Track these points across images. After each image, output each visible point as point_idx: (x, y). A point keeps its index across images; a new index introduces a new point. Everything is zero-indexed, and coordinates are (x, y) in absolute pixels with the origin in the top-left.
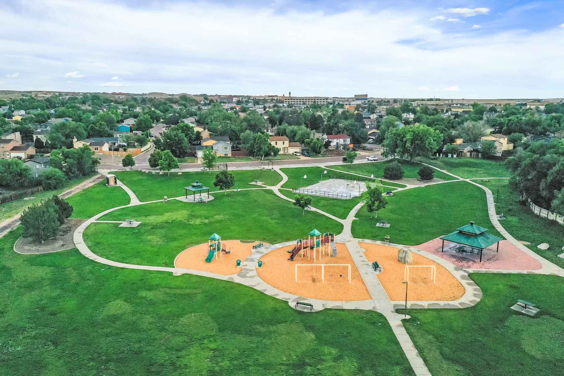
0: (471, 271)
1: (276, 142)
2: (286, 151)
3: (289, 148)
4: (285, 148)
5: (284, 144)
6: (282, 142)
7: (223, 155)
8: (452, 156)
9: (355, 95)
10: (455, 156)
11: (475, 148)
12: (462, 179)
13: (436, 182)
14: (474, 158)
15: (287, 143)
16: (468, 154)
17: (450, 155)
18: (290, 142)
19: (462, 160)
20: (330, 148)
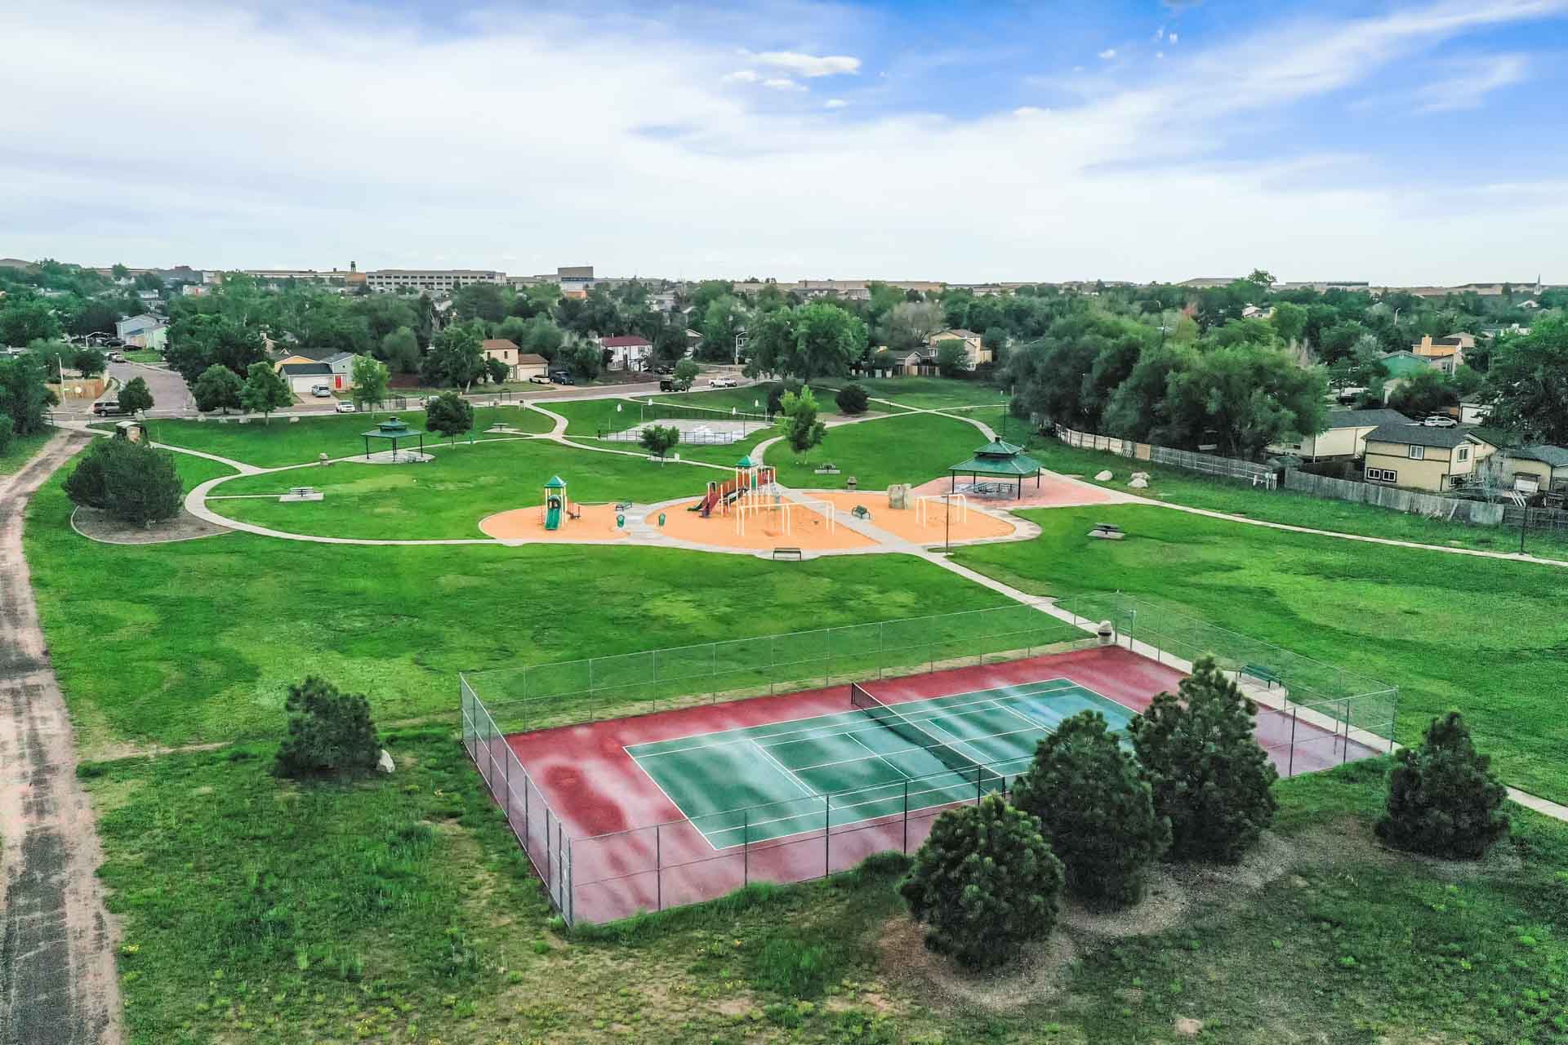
0: (1011, 508)
1: (489, 353)
2: (511, 375)
3: (518, 368)
5: (506, 356)
6: (502, 353)
8: (884, 375)
9: (560, 270)
10: (889, 374)
11: (925, 357)
12: (920, 411)
13: (872, 416)
14: (925, 376)
15: (513, 355)
16: (915, 370)
17: (878, 373)
18: (520, 352)
19: (906, 381)
20: (610, 368)
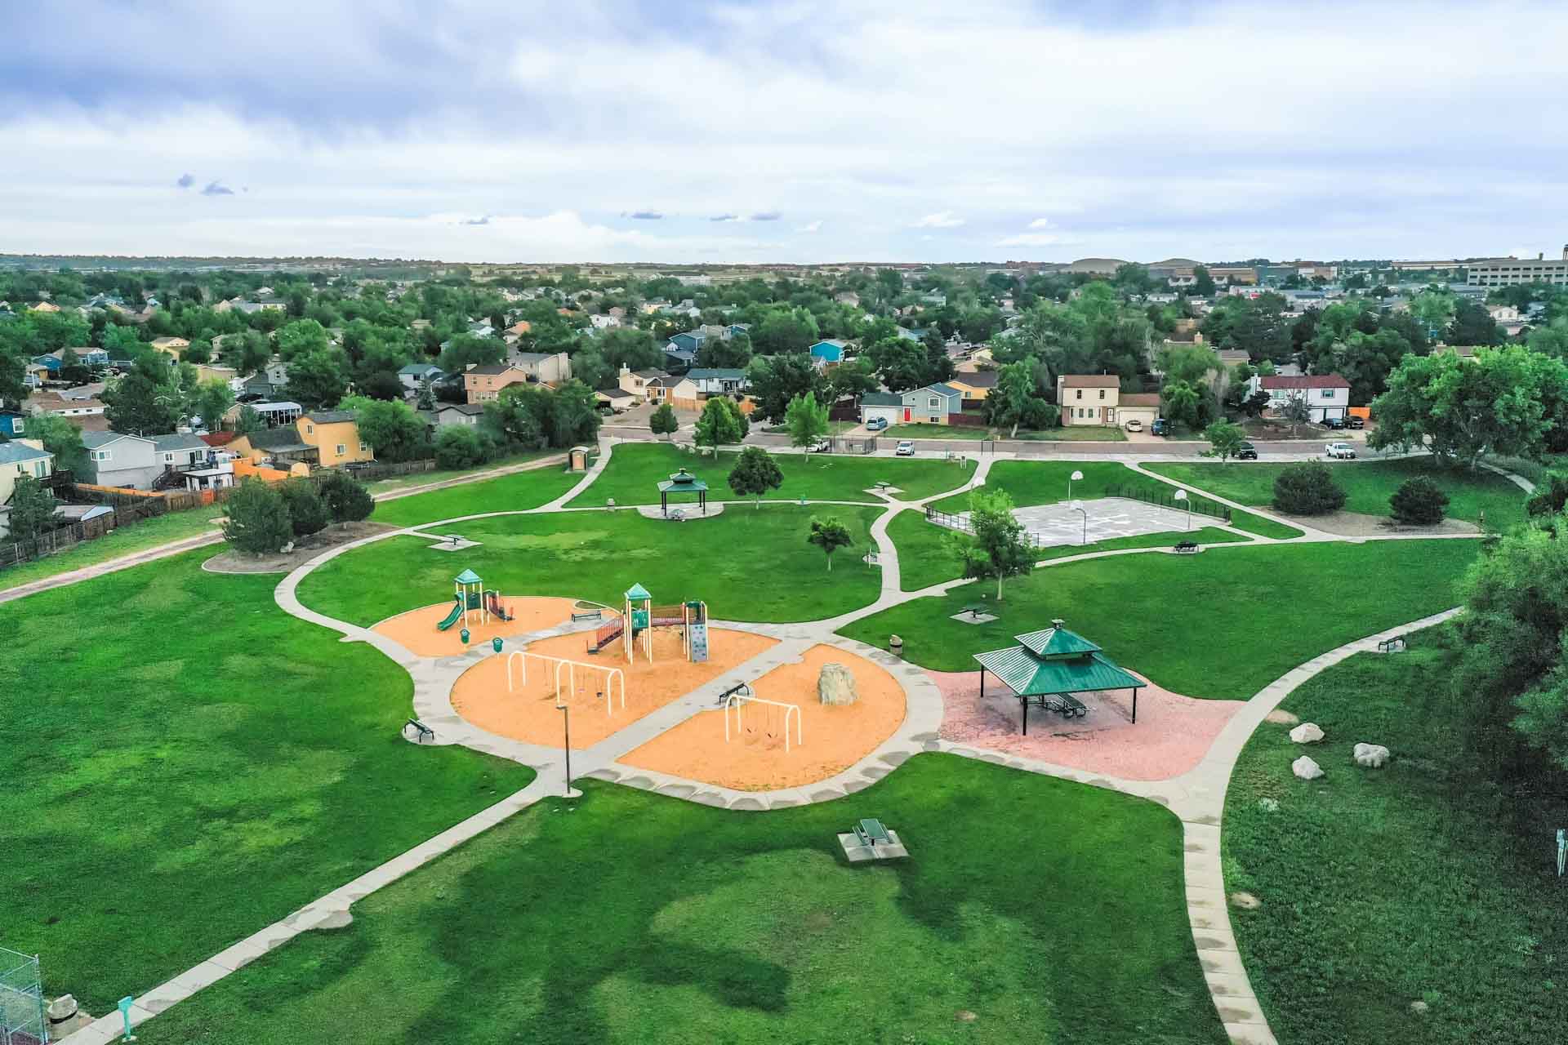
0: (948, 747)
1: (1079, 392)
2: (1110, 418)
3: (1117, 410)
4: (1106, 409)
5: (1102, 396)
6: (1097, 392)
7: (928, 421)
15: (1112, 395)
18: (1121, 391)
20: (1267, 416)
